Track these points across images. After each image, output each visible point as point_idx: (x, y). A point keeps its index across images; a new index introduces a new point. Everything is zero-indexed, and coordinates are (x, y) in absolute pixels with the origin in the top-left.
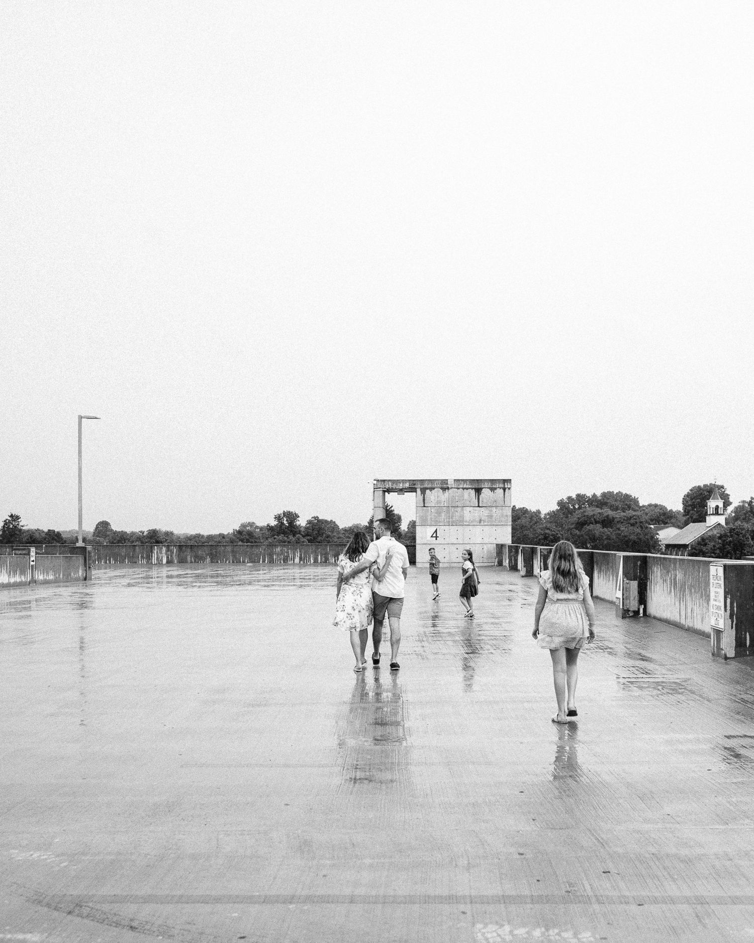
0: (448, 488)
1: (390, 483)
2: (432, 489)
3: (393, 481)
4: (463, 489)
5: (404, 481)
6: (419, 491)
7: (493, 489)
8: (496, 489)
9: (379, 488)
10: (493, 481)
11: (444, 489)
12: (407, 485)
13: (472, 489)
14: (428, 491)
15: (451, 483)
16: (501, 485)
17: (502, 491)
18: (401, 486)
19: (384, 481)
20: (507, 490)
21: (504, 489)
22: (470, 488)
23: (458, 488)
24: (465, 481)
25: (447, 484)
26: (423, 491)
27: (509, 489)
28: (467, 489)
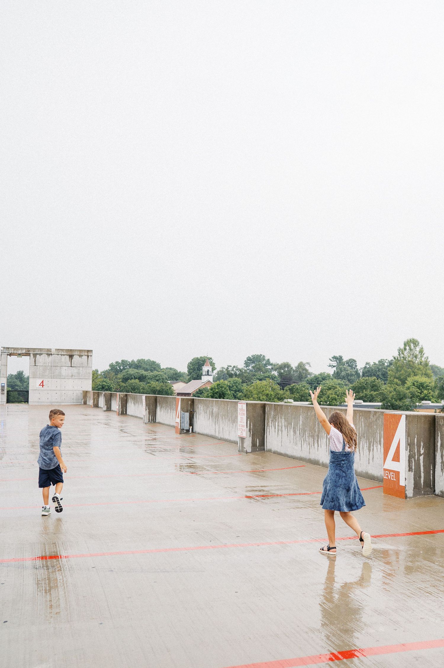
0: (52, 354)
1: (12, 350)
2: (40, 354)
3: (15, 349)
4: (61, 355)
5: (22, 349)
6: (32, 355)
7: (80, 356)
8: (82, 356)
9: (5, 353)
10: (81, 351)
11: (49, 355)
12: (24, 351)
13: (67, 355)
14: (38, 356)
15: (53, 351)
16: (86, 354)
17: (86, 357)
18: (20, 352)
19: (8, 348)
20: (90, 357)
21: (88, 356)
22: (65, 355)
23: (58, 355)
24: (62, 350)
25: (51, 351)
26: (35, 355)
27: (91, 356)
28: (64, 355)
